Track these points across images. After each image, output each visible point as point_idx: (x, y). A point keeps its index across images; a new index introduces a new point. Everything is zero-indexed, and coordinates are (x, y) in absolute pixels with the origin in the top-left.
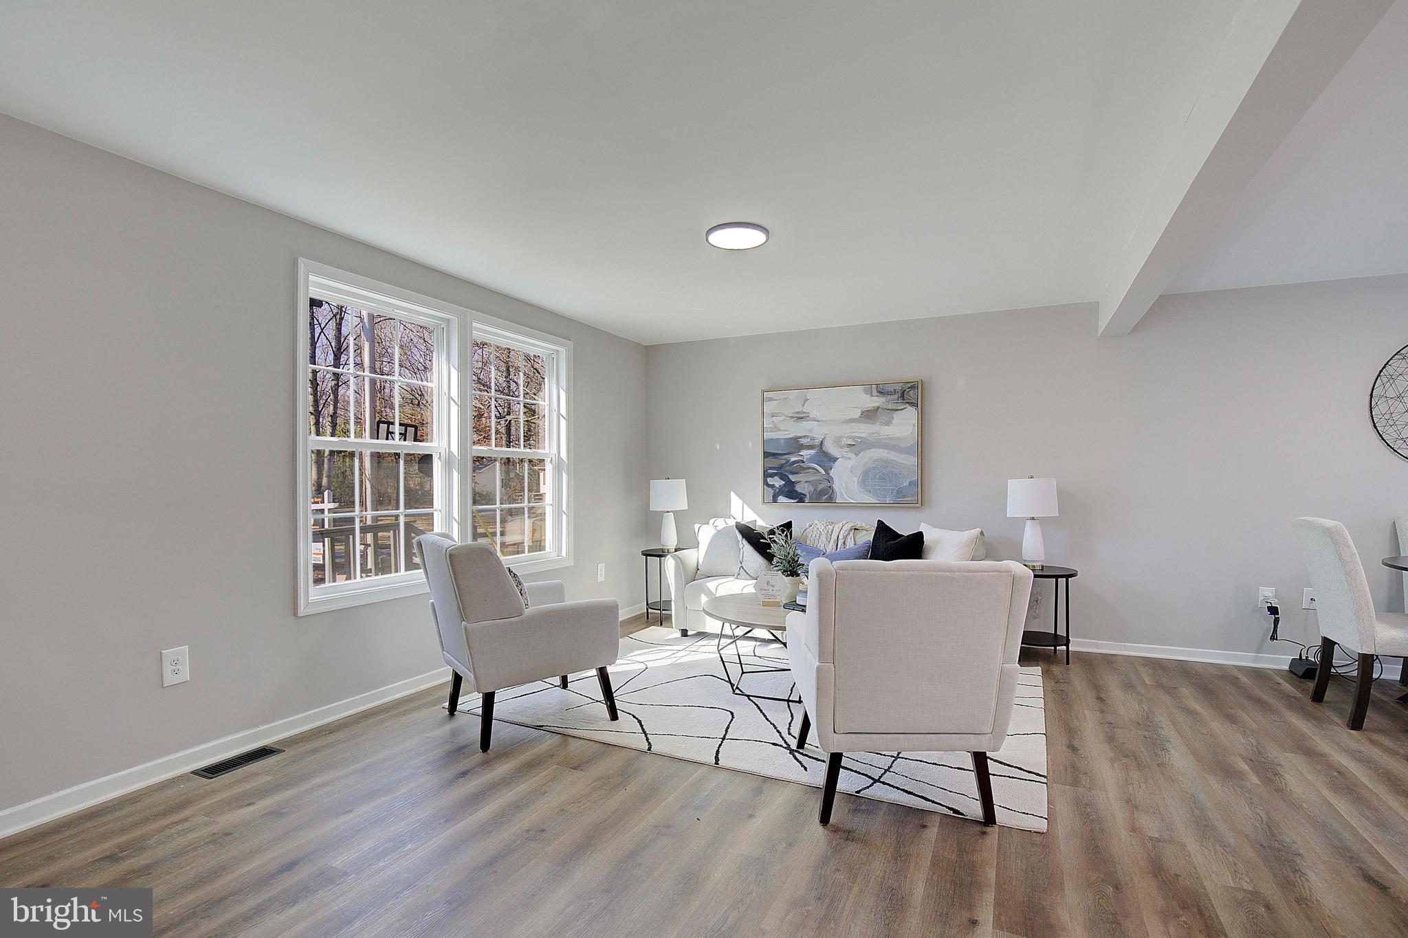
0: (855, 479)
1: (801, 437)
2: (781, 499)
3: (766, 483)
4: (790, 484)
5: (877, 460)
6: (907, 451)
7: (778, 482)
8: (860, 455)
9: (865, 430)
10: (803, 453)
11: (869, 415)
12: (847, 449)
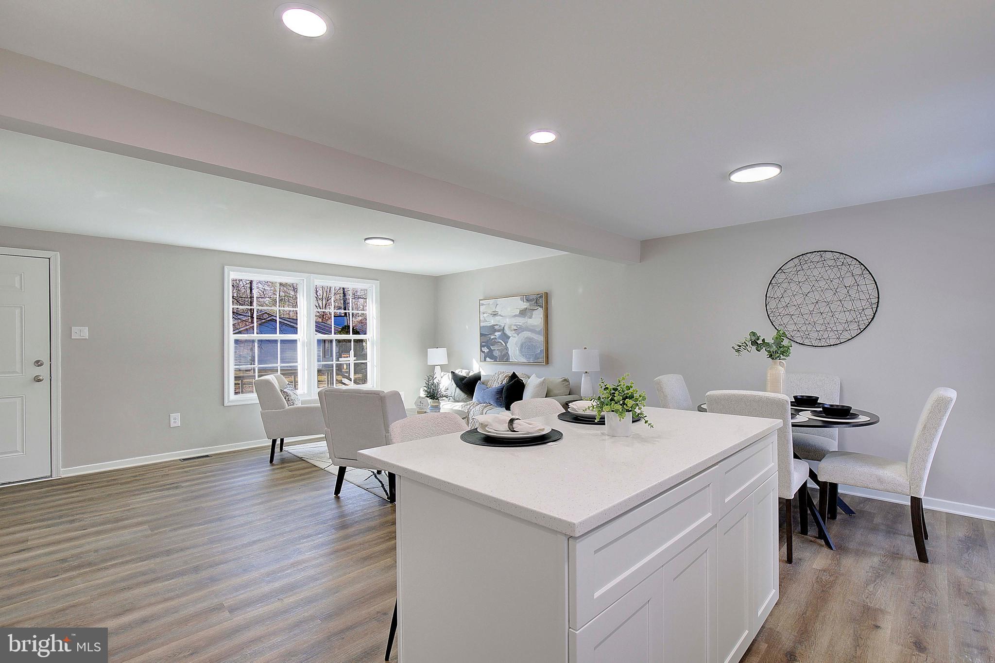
0: (517, 348)
1: (495, 325)
2: (488, 359)
3: (481, 350)
4: (491, 351)
5: (526, 338)
6: (539, 333)
7: (486, 350)
8: (520, 335)
9: (521, 321)
10: (497, 334)
11: (523, 313)
12: (514, 332)
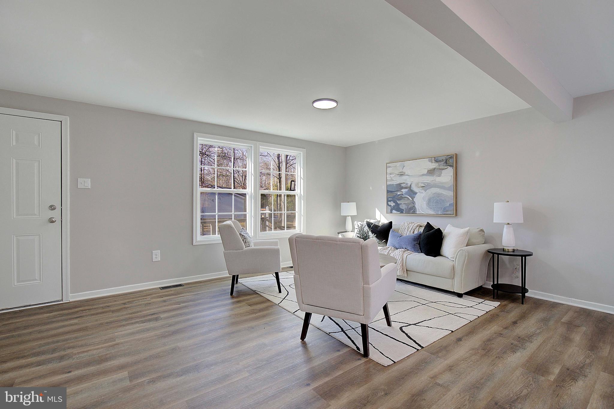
0: (425, 203)
1: (402, 183)
2: (394, 211)
3: (388, 204)
4: (397, 205)
5: (434, 193)
6: (448, 189)
7: (392, 204)
8: (427, 191)
9: (429, 179)
10: (403, 190)
11: (431, 172)
12: (421, 189)
